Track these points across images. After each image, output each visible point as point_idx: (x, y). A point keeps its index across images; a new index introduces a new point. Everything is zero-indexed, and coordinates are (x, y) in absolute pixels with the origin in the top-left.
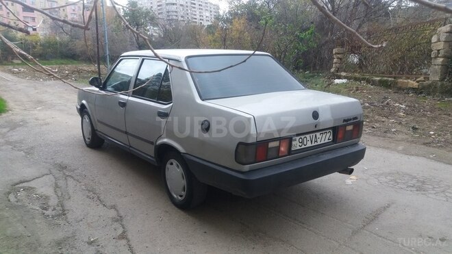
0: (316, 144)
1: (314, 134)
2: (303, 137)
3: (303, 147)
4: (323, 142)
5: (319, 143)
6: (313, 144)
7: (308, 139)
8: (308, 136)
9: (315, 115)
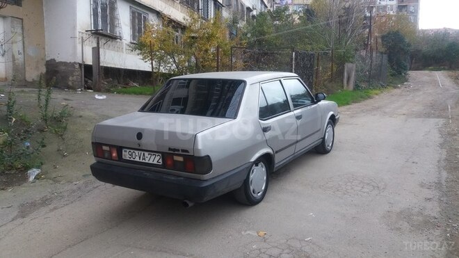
0: (144, 161)
1: (142, 153)
2: (132, 151)
3: (132, 159)
4: (151, 162)
5: (147, 161)
6: (141, 160)
7: (137, 154)
8: (137, 152)
9: (140, 136)
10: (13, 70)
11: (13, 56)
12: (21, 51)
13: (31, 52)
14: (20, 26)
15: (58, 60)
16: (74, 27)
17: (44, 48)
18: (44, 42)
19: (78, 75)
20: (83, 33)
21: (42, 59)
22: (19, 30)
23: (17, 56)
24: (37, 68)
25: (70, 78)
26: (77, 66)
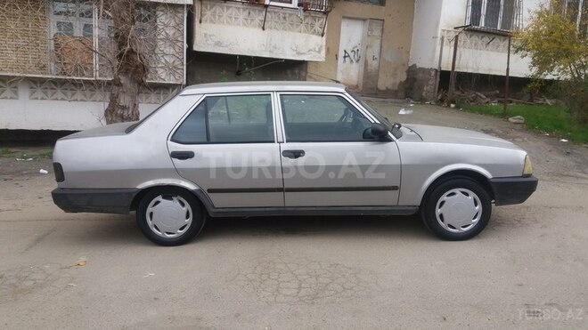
10: (364, 77)
11: (366, 62)
12: (377, 56)
13: (388, 57)
14: (380, 28)
15: (419, 66)
16: (437, 25)
17: (408, 52)
18: (409, 44)
19: (431, 86)
20: (448, 31)
21: (404, 65)
22: (377, 33)
23: (370, 61)
24: (394, 75)
25: (425, 89)
26: (433, 73)
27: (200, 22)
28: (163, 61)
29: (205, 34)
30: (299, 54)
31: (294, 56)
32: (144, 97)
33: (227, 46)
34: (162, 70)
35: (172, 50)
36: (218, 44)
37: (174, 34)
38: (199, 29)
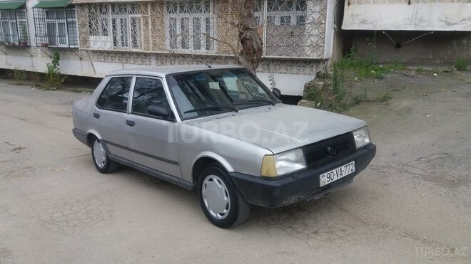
27: (349, 4)
28: (309, 41)
29: (352, 15)
30: (448, 24)
31: (442, 27)
32: (301, 70)
33: (371, 23)
34: (308, 48)
35: (317, 31)
36: (364, 22)
37: (319, 18)
38: (348, 11)
